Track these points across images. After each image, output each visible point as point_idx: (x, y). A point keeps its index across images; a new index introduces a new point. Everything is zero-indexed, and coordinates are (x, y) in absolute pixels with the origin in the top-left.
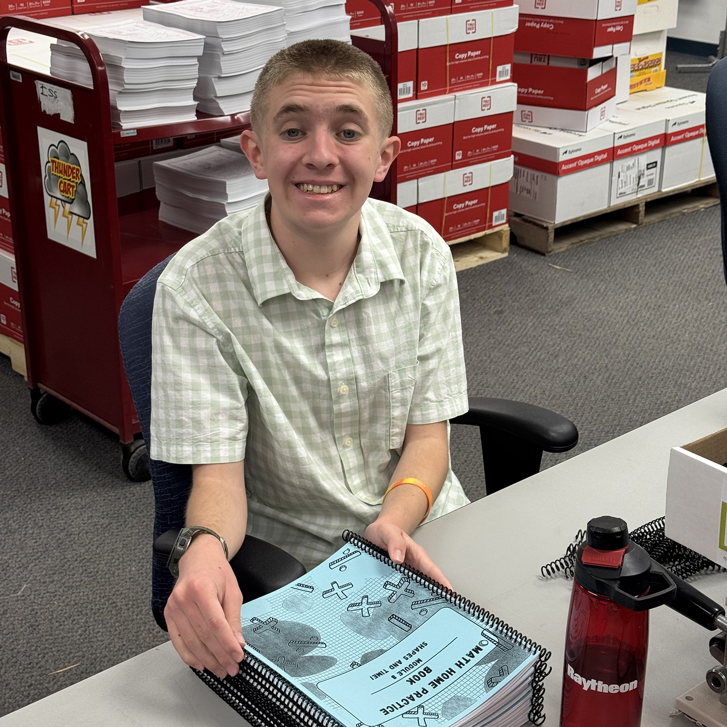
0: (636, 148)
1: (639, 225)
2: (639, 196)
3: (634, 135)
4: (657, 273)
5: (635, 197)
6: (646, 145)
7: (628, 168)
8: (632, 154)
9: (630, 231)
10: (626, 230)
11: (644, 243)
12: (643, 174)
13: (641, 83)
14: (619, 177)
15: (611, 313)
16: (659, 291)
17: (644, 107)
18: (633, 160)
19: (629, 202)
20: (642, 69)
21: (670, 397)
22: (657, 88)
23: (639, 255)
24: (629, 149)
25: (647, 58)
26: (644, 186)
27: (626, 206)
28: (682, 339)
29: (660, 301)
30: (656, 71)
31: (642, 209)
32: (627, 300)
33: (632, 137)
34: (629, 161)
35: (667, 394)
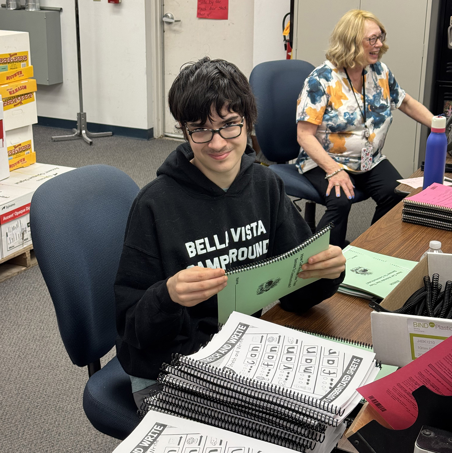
0: (17, 213)
1: (27, 267)
2: (25, 246)
3: (14, 204)
4: (41, 307)
5: (22, 248)
6: (24, 210)
7: (13, 228)
8: (15, 218)
9: (21, 273)
10: (18, 273)
11: (31, 282)
12: (26, 231)
13: (18, 162)
14: (7, 236)
15: (6, 350)
16: (43, 322)
17: (21, 182)
18: (17, 222)
19: (18, 252)
20: (18, 153)
21: (51, 424)
22: (31, 164)
23: (28, 293)
24: (12, 216)
25: (20, 145)
26: (27, 239)
27: (16, 256)
28: (60, 365)
29: (44, 332)
30: (28, 153)
31: (28, 255)
32: (19, 336)
33: (13, 206)
34: (14, 223)
35: (49, 421)
